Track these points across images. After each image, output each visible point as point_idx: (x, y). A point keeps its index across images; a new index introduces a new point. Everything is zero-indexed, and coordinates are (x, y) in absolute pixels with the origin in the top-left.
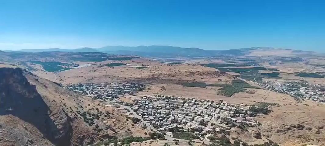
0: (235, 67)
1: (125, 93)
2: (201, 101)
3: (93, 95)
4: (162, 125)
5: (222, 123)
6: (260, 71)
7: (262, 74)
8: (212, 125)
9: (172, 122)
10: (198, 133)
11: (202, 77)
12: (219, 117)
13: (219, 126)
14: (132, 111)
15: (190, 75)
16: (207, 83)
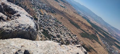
0: (106, 34)
1: (45, 9)
2: (68, 30)
3: (33, 3)
4: (43, 27)
5: (65, 41)
6: (116, 42)
7: (115, 44)
8: (61, 39)
9: (48, 28)
10: (52, 37)
11: (82, 25)
12: (67, 39)
13: (63, 41)
14: (39, 16)
15: (78, 21)
16: (81, 28)
